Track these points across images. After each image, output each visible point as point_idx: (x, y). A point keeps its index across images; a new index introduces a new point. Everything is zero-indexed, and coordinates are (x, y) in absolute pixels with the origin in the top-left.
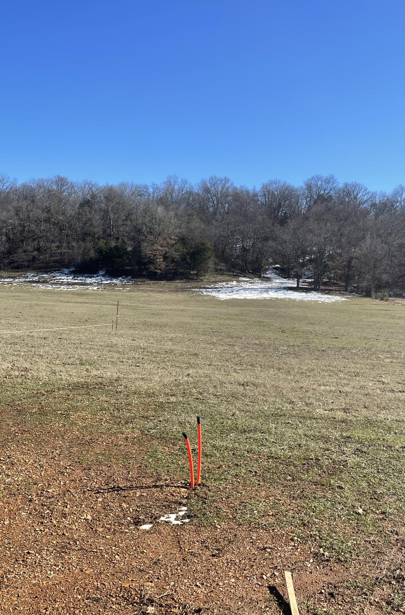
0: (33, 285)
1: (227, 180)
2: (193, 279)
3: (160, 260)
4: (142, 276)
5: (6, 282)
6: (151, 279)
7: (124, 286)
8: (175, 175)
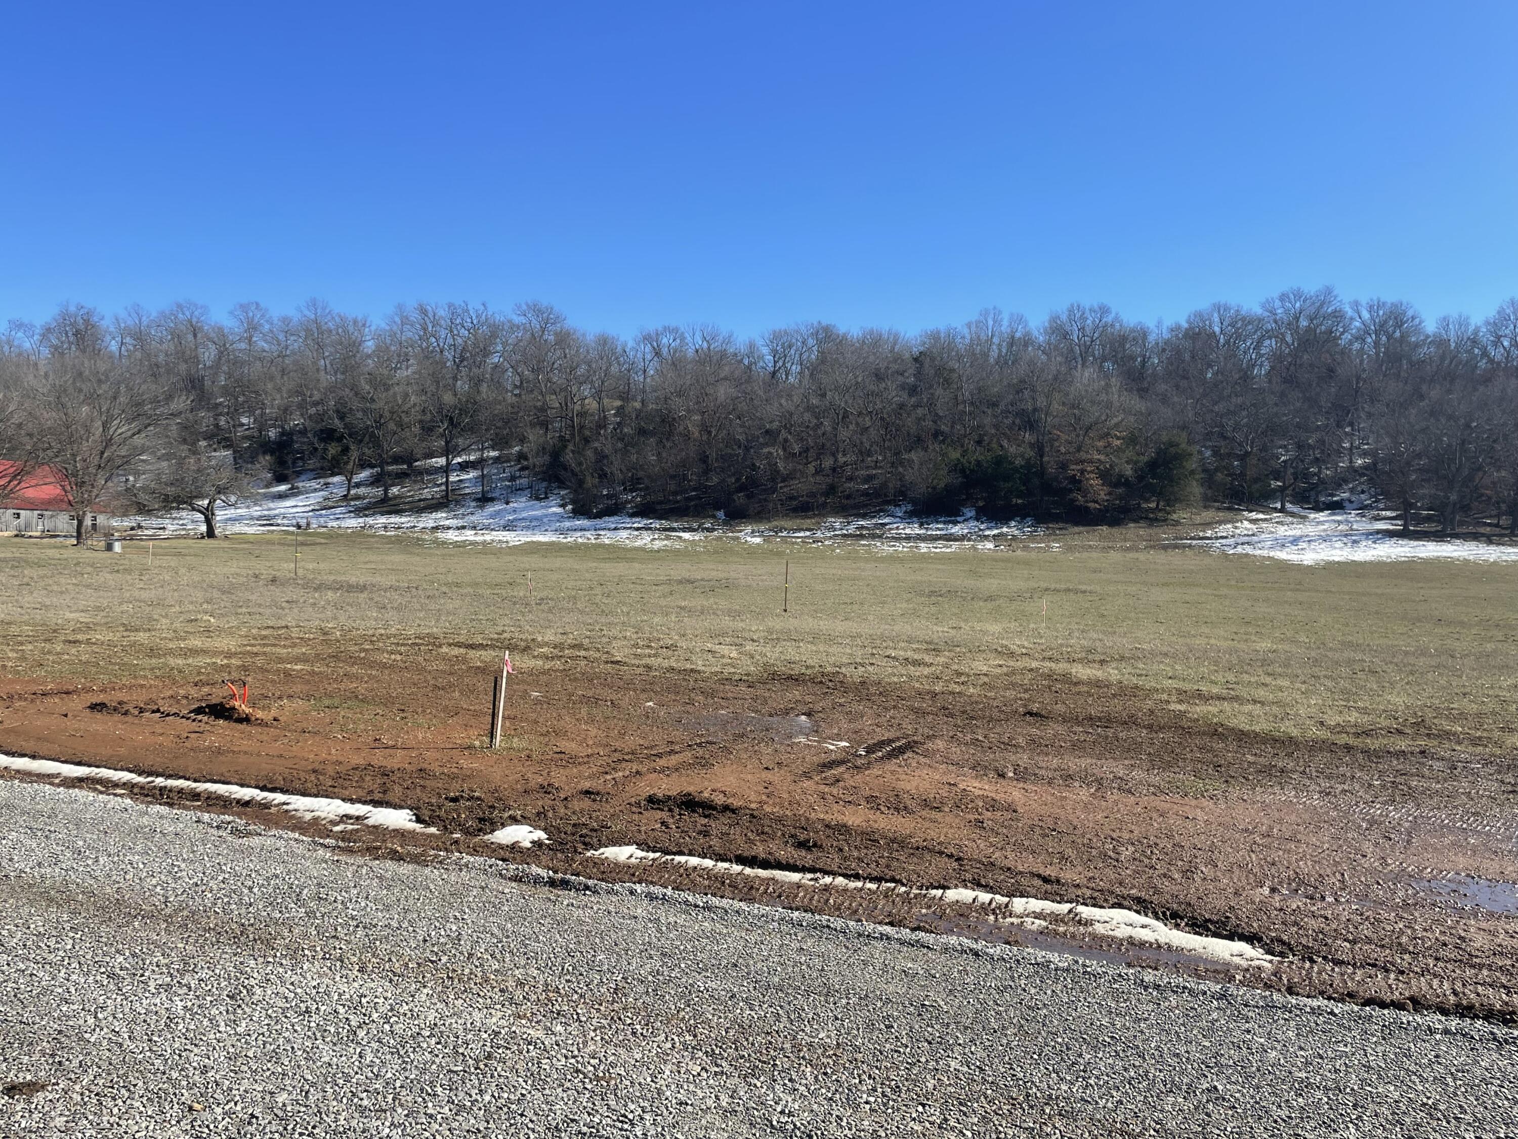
0: (863, 542)
1: (1104, 310)
2: (1156, 520)
3: (1095, 482)
4: (1056, 518)
5: (798, 537)
6: (1077, 523)
7: (1032, 538)
8: (995, 308)
